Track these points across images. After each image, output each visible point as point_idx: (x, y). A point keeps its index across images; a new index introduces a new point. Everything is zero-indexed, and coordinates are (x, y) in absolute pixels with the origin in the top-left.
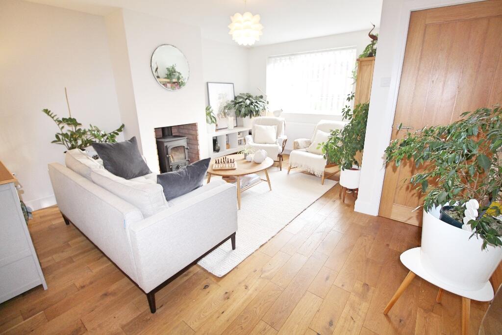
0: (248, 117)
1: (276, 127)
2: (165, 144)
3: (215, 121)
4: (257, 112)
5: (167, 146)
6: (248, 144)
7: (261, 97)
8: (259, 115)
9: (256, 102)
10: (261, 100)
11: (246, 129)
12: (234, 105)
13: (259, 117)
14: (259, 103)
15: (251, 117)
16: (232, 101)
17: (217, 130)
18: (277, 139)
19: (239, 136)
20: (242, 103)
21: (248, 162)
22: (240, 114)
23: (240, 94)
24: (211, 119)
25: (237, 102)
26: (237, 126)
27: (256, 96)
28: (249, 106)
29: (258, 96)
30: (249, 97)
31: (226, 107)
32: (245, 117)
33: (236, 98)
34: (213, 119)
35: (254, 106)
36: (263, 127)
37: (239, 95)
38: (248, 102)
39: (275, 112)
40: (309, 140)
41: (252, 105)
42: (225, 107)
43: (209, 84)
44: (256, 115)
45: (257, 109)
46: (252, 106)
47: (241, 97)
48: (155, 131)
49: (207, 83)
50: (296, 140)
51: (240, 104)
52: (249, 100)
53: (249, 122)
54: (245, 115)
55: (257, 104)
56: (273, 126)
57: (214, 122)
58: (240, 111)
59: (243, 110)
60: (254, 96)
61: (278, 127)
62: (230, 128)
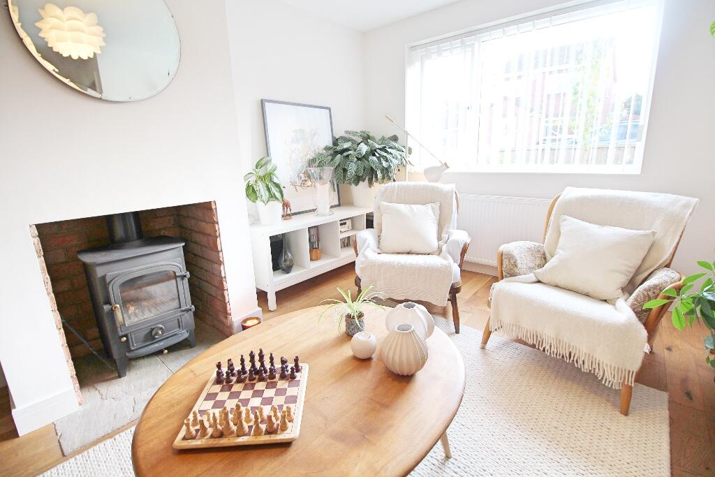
0: (363, 185)
1: (437, 206)
2: (100, 272)
3: (278, 195)
4: (386, 171)
5: (104, 278)
6: (365, 256)
7: (395, 139)
8: (389, 179)
9: (383, 149)
10: (393, 143)
11: (360, 212)
12: (330, 158)
13: (390, 184)
14: (389, 150)
15: (370, 183)
16: (327, 148)
17: (286, 216)
18: (439, 238)
19: (344, 228)
20: (350, 152)
21: (363, 361)
22: (344, 177)
23: (346, 132)
24: (269, 190)
25: (339, 148)
26: (339, 205)
27: (383, 138)
28: (365, 157)
29: (387, 137)
30: (366, 138)
31: (314, 160)
32: (357, 185)
33: (335, 142)
34: (274, 190)
35: (378, 158)
36: (403, 207)
37: (343, 134)
38: (364, 148)
39: (427, 172)
40: (537, 244)
41: (374, 155)
42: (311, 162)
43: (267, 105)
44: (383, 178)
45: (385, 164)
46: (375, 158)
47: (346, 140)
48: (40, 236)
49: (262, 102)
50: (504, 248)
51: (345, 154)
52: (367, 144)
53: (367, 197)
54: (358, 179)
55: (385, 154)
56: (429, 206)
58: (345, 170)
59: (352, 168)
60: (378, 137)
61: (440, 207)
62: (320, 210)
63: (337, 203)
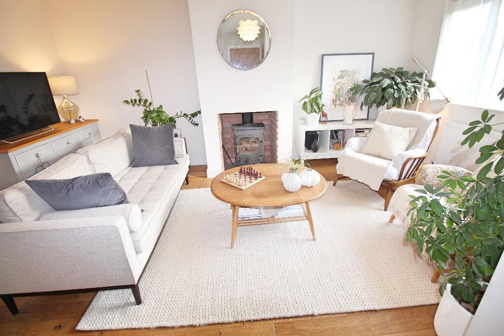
1: (414, 130)
3: (317, 110)
5: (236, 135)
16: (365, 81)
17: (322, 122)
24: (312, 106)
25: (374, 81)
26: (367, 119)
31: (352, 89)
33: (373, 76)
34: (315, 107)
43: (325, 57)
49: (323, 56)
56: (408, 129)
57: (316, 112)
61: (418, 131)
62: (346, 121)
63: (366, 118)
